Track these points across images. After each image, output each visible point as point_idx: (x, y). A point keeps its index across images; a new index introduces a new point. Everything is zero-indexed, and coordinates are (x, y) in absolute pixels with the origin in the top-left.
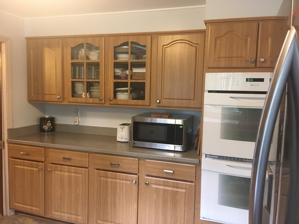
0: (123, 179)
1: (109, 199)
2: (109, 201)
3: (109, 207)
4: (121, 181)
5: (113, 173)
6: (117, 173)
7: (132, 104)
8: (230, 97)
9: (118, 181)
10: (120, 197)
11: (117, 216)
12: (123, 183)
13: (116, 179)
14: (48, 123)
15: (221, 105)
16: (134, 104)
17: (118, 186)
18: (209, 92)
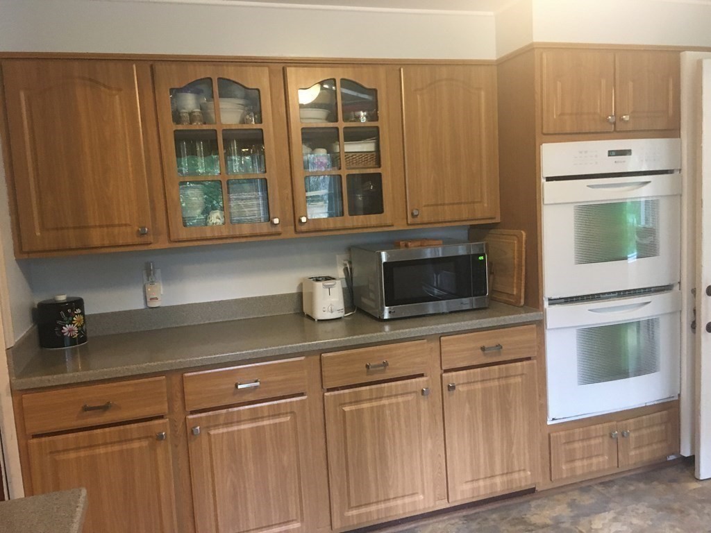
0: (396, 395)
1: (369, 450)
2: (369, 455)
3: (371, 470)
4: (394, 400)
5: (374, 387)
6: (383, 385)
7: (355, 224)
8: (588, 186)
9: (385, 402)
10: (394, 435)
11: (390, 483)
12: (398, 404)
13: (381, 398)
14: (77, 314)
15: (572, 203)
16: (360, 224)
17: (388, 412)
18: (548, 179)
